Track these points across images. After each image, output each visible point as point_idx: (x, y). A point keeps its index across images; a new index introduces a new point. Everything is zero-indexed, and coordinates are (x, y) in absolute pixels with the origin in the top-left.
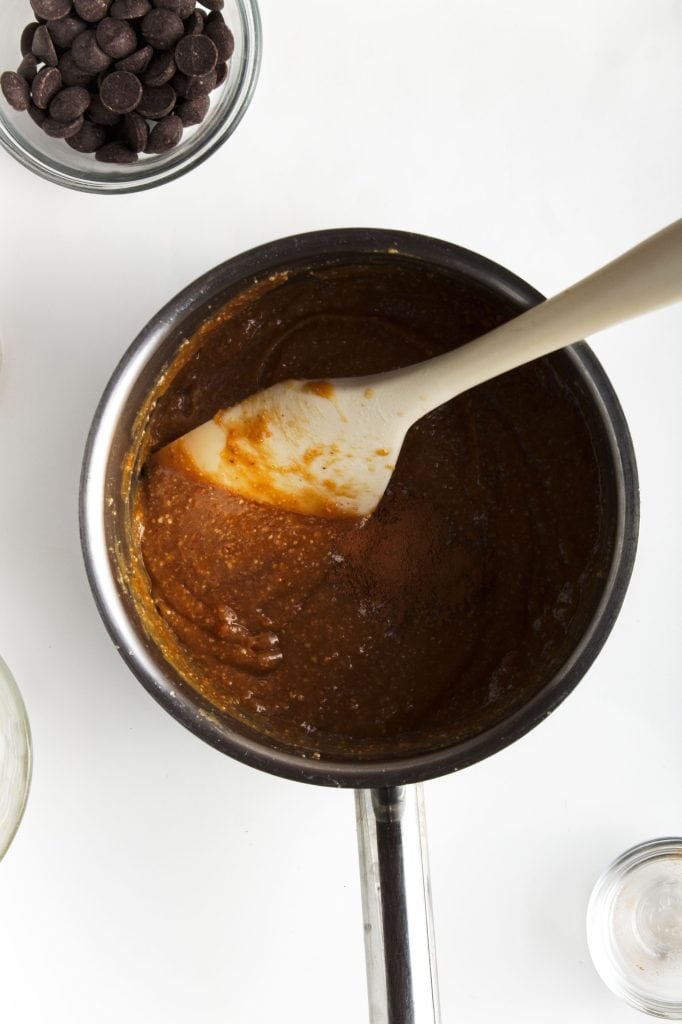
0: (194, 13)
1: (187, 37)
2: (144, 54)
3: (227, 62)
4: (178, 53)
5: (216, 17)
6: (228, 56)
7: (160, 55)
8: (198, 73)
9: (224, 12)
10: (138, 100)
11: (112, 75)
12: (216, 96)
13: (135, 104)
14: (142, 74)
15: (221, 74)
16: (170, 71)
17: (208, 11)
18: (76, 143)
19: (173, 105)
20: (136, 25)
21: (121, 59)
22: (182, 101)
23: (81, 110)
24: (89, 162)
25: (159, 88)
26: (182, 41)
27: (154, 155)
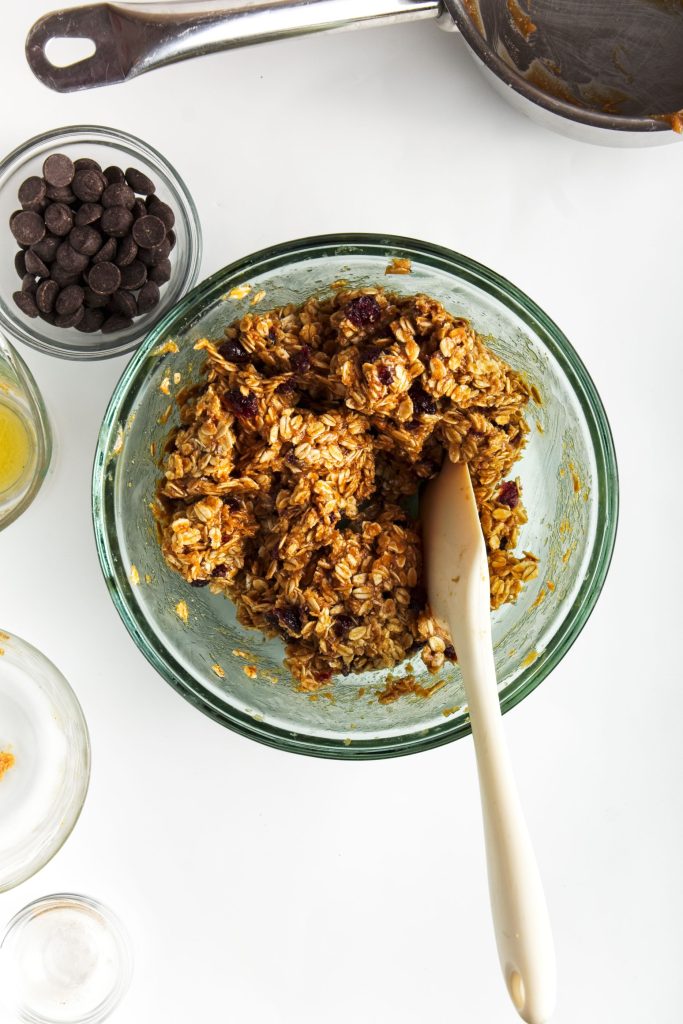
0: (136, 203)
1: (137, 221)
2: (111, 245)
3: (173, 229)
4: (135, 235)
5: (152, 199)
6: (173, 224)
7: (121, 242)
8: (155, 244)
9: (156, 193)
10: (120, 279)
11: (93, 269)
12: (173, 257)
13: (119, 283)
14: (114, 259)
15: (172, 238)
16: (134, 250)
17: (144, 197)
18: (83, 327)
19: (146, 273)
20: (97, 226)
21: (95, 254)
22: (150, 269)
23: (80, 301)
24: (98, 336)
25: (130, 265)
26: (135, 225)
27: (144, 315)
